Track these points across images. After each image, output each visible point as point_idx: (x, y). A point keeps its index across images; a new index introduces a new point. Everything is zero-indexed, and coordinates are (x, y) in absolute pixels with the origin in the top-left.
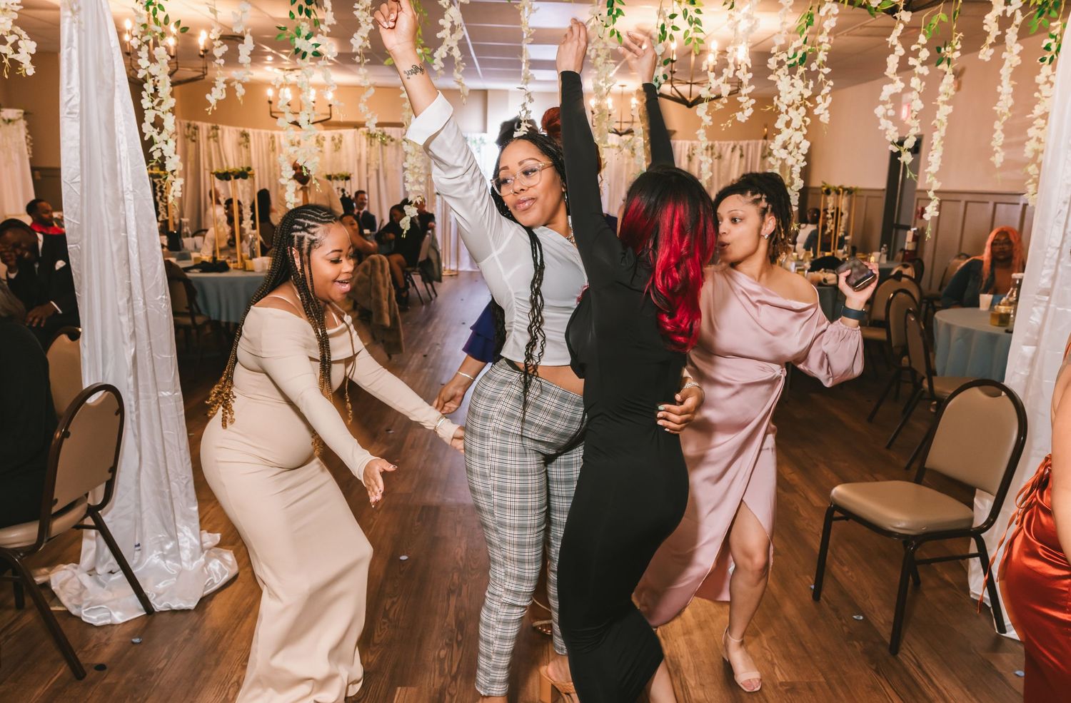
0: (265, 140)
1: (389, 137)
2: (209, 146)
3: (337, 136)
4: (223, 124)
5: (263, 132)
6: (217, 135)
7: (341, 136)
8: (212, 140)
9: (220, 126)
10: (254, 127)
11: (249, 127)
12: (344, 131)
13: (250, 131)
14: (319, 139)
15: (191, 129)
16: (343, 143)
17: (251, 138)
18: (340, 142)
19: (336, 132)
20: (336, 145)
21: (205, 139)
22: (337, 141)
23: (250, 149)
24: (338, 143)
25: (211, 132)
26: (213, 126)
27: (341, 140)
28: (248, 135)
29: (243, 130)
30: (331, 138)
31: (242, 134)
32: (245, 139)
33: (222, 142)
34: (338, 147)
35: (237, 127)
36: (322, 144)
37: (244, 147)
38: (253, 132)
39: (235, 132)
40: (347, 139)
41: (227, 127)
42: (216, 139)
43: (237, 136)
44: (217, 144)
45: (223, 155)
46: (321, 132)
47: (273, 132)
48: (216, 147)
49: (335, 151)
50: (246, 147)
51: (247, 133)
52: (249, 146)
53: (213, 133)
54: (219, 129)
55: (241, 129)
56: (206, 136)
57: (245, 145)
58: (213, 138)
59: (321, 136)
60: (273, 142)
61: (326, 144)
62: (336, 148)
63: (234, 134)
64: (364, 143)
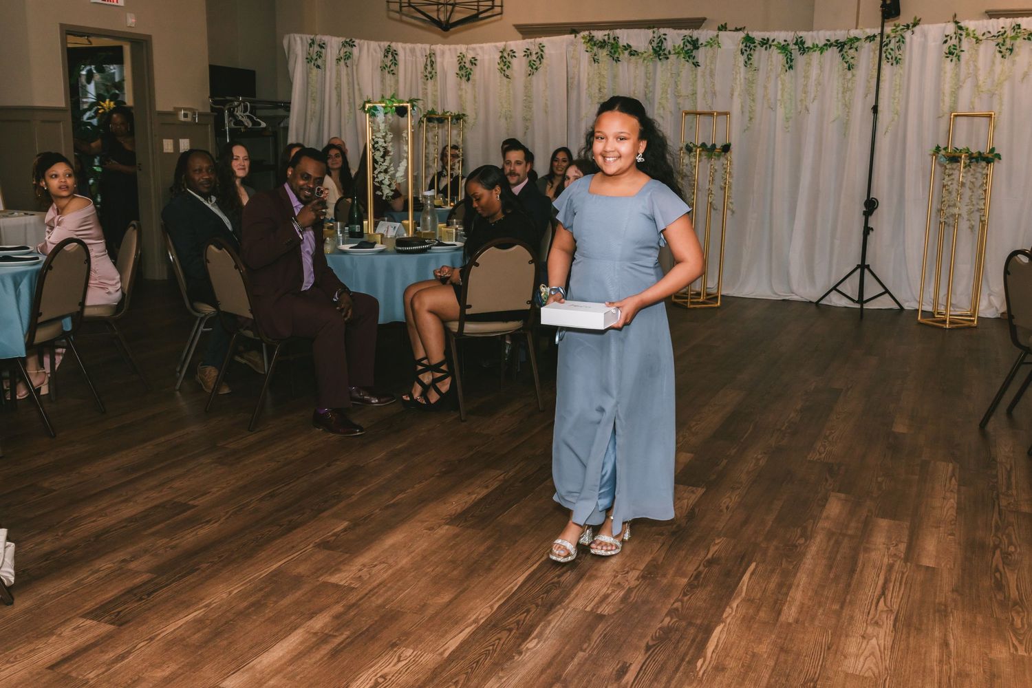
0: (421, 61)
1: (627, 47)
2: (338, 75)
3: (535, 49)
4: (361, 38)
5: (419, 46)
6: (348, 56)
7: (541, 47)
8: (342, 62)
9: (357, 42)
10: (405, 42)
11: (397, 41)
12: (544, 40)
13: (399, 46)
14: (506, 55)
15: (316, 48)
16: (544, 61)
17: (401, 57)
18: (541, 57)
19: (531, 43)
20: (531, 65)
21: (334, 62)
22: (534, 57)
23: (398, 75)
24: (535, 61)
25: (342, 52)
26: (346, 42)
27: (541, 55)
28: (396, 54)
29: (389, 46)
30: (525, 52)
31: (388, 52)
32: (391, 60)
33: (357, 65)
34: (534, 67)
35: (381, 41)
36: (509, 62)
37: (389, 72)
38: (404, 49)
39: (378, 49)
40: (553, 52)
41: (366, 42)
42: (348, 62)
43: (380, 55)
44: (349, 69)
45: (356, 87)
46: (509, 43)
47: (433, 47)
48: (347, 74)
49: (530, 75)
50: (393, 74)
51: (395, 51)
52: (398, 71)
53: (346, 52)
54: (355, 46)
55: (386, 44)
56: (335, 58)
57: (391, 69)
58: (345, 59)
59: (508, 50)
60: (432, 63)
61: (515, 62)
62: (532, 68)
63: (376, 52)
64: (585, 58)
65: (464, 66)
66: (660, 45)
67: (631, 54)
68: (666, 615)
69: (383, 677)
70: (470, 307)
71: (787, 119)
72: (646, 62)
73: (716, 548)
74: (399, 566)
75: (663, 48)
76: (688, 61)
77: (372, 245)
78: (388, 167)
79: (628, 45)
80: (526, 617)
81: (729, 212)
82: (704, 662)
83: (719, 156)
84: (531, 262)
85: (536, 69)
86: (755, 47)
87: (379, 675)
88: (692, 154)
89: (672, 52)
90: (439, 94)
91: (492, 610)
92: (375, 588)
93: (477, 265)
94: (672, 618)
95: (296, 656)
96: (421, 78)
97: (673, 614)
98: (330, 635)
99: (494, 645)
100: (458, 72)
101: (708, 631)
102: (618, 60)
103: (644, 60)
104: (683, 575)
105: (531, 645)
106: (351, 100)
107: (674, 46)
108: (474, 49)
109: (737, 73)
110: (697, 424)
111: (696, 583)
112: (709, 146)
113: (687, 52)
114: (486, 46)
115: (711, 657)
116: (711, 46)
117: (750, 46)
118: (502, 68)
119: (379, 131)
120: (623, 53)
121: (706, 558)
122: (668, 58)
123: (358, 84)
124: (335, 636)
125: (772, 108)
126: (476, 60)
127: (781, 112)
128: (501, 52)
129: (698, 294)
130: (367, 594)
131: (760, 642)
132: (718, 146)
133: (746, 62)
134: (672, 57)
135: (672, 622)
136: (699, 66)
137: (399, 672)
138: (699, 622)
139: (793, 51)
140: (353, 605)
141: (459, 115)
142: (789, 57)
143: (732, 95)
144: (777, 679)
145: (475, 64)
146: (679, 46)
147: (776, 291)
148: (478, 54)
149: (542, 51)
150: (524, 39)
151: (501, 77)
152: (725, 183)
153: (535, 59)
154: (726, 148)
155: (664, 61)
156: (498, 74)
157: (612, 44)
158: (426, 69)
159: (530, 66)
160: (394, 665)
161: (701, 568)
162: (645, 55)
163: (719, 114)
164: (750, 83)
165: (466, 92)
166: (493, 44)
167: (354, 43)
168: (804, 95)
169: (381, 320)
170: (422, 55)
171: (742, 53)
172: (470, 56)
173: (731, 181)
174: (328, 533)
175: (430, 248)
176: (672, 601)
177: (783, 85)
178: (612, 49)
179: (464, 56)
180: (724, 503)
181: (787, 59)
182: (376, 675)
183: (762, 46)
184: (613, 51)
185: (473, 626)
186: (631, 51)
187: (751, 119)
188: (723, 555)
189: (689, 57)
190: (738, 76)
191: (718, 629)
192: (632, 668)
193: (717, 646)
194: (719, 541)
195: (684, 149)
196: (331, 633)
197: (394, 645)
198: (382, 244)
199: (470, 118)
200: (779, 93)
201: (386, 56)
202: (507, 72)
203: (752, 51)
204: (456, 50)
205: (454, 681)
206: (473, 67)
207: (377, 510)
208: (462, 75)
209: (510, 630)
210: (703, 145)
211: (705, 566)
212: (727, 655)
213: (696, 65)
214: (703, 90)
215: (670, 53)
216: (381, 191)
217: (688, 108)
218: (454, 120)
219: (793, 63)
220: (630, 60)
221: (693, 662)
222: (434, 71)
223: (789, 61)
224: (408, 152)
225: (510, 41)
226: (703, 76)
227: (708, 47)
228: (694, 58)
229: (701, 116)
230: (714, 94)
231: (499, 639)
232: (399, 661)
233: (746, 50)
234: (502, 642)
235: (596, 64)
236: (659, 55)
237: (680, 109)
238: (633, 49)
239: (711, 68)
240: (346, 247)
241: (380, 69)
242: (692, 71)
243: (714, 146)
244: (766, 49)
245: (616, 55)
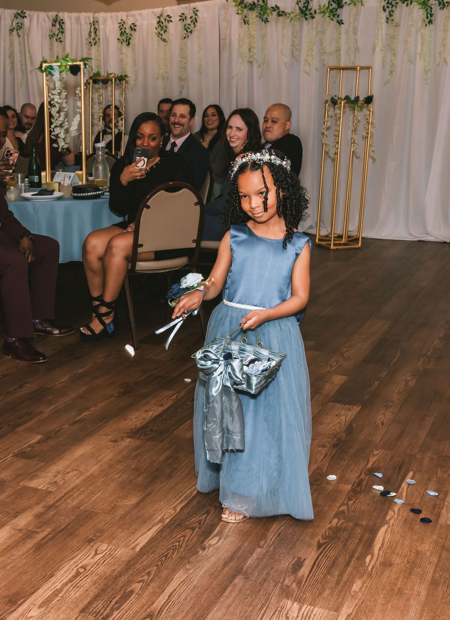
0: (86, 28)
1: (276, 8)
2: (12, 45)
3: (189, 14)
4: (31, 10)
5: (83, 15)
6: (20, 27)
7: (196, 11)
8: (15, 32)
9: (28, 13)
10: (70, 11)
11: (63, 11)
12: (198, 4)
13: (65, 16)
14: (163, 20)
16: (198, 24)
17: (67, 26)
18: (195, 21)
19: (186, 8)
21: (8, 33)
22: (189, 21)
23: (65, 43)
24: (189, 25)
25: (14, 23)
26: (18, 14)
27: (196, 19)
28: (63, 23)
29: (57, 16)
30: (181, 16)
31: (56, 21)
32: (59, 29)
33: (28, 35)
34: (189, 30)
35: (49, 11)
36: (166, 27)
37: (57, 40)
38: (70, 18)
39: (47, 19)
40: (206, 15)
41: (36, 13)
42: (20, 32)
43: (49, 24)
44: (21, 38)
45: (28, 55)
46: (165, 8)
47: (96, 15)
48: (20, 44)
49: (185, 38)
50: (61, 41)
51: (62, 20)
52: (65, 39)
53: (18, 23)
54: (26, 17)
55: (53, 14)
56: (8, 28)
57: (59, 37)
58: (17, 30)
59: (165, 15)
60: (96, 30)
61: (171, 26)
62: (187, 31)
63: (45, 22)
64: (236, 20)
65: (125, 32)
66: (306, 5)
67: (279, 15)
68: (334, 517)
69: (84, 567)
70: (141, 246)
71: (426, 72)
72: (293, 21)
73: (375, 458)
74: (89, 474)
75: (309, 8)
76: (332, 19)
77: (52, 192)
78: (63, 122)
79: (276, 6)
80: (206, 517)
81: (370, 161)
82: (372, 557)
83: (361, 108)
84: (196, 204)
85: (191, 32)
86: (397, 3)
87: (79, 566)
88: (337, 106)
89: (318, 11)
90: (102, 59)
91: (175, 511)
92: (69, 492)
93: (148, 207)
94: (339, 520)
95: (5, 549)
96: (86, 44)
97: (340, 516)
98: (34, 532)
99: (179, 541)
100: (119, 38)
101: (373, 531)
102: (266, 21)
103: (291, 19)
104: (347, 482)
105: (213, 541)
106: (24, 67)
107: (320, 6)
108: (133, 16)
109: (378, 29)
110: (348, 350)
111: (359, 489)
112: (353, 98)
113: (331, 11)
114: (144, 12)
115: (379, 554)
116: (355, 4)
117: (392, 3)
118: (159, 33)
119: (55, 89)
120: (272, 14)
121: (367, 468)
122: (313, 17)
123: (29, 52)
124: (38, 532)
125: (412, 62)
126: (135, 26)
127: (420, 65)
128: (159, 17)
129: (340, 237)
130: (63, 497)
131: (423, 542)
132: (361, 99)
133: (388, 19)
134: (318, 17)
135: (340, 523)
136: (343, 23)
137: (97, 563)
138: (364, 523)
139: (433, 7)
140: (52, 506)
141: (121, 76)
142: (430, 12)
143: (374, 50)
144: (441, 574)
145: (135, 30)
146: (324, 6)
147: (413, 234)
148: (137, 20)
149: (196, 15)
150: (179, 4)
151: (158, 41)
152: (368, 133)
153: (189, 23)
154: (369, 100)
155: (310, 20)
156: (156, 38)
157: (262, 6)
158: (90, 36)
159: (185, 29)
160: (93, 558)
161: (363, 476)
162: (292, 15)
163: (362, 68)
164: (391, 38)
165: (127, 56)
166: (151, 10)
167: (26, 15)
168: (443, 48)
169: (61, 260)
170: (86, 23)
171: (384, 10)
172: (130, 22)
173: (373, 130)
174: (25, 444)
175: (103, 194)
176: (338, 505)
177: (423, 39)
178: (261, 10)
179: (124, 22)
180: (380, 419)
181: (428, 13)
182: (77, 566)
183: (403, 3)
184: (262, 12)
185: (160, 525)
186: (279, 12)
187: (391, 72)
188: (382, 464)
189: (334, 16)
190: (380, 32)
191: (383, 530)
192: (306, 562)
193: (383, 544)
194: (378, 452)
195: (329, 102)
196: (34, 530)
197: (90, 541)
198: (59, 191)
199: (131, 79)
200: (419, 47)
201: (53, 25)
202: (164, 36)
203: (394, 8)
204: (117, 16)
205: (146, 572)
206: (133, 32)
207: (65, 426)
208: (123, 40)
209: (193, 529)
210: (347, 98)
211: (366, 475)
212: (393, 553)
213: (340, 23)
214: (347, 47)
215: (315, 12)
216: (57, 144)
217: (332, 63)
218: (118, 81)
219: (433, 18)
220: (278, 20)
221: (362, 558)
222: (97, 38)
223: (429, 15)
224: (81, 108)
225: (167, 6)
226: (347, 33)
227: (352, 5)
228: (338, 16)
229: (344, 71)
230: (357, 50)
231: (184, 536)
232: (96, 554)
233: (388, 7)
234: (186, 539)
235: (247, 25)
236: (306, 15)
237: (324, 65)
238: (281, 9)
239: (354, 26)
240: (28, 195)
241: (48, 38)
242: (337, 28)
243: (357, 98)
244: (407, 5)
245: (265, 16)
